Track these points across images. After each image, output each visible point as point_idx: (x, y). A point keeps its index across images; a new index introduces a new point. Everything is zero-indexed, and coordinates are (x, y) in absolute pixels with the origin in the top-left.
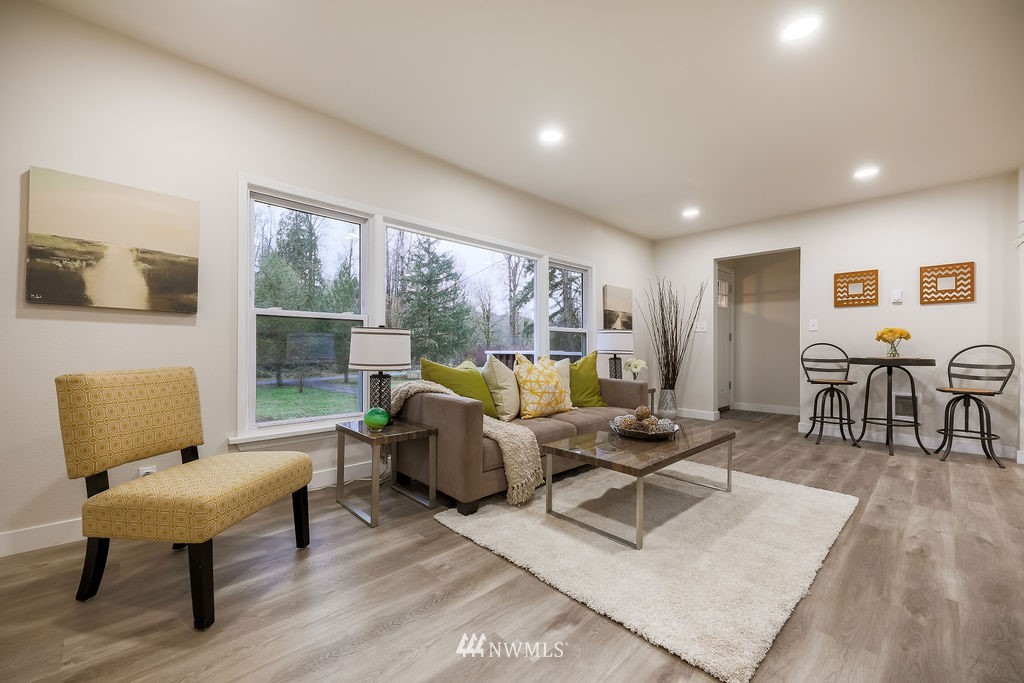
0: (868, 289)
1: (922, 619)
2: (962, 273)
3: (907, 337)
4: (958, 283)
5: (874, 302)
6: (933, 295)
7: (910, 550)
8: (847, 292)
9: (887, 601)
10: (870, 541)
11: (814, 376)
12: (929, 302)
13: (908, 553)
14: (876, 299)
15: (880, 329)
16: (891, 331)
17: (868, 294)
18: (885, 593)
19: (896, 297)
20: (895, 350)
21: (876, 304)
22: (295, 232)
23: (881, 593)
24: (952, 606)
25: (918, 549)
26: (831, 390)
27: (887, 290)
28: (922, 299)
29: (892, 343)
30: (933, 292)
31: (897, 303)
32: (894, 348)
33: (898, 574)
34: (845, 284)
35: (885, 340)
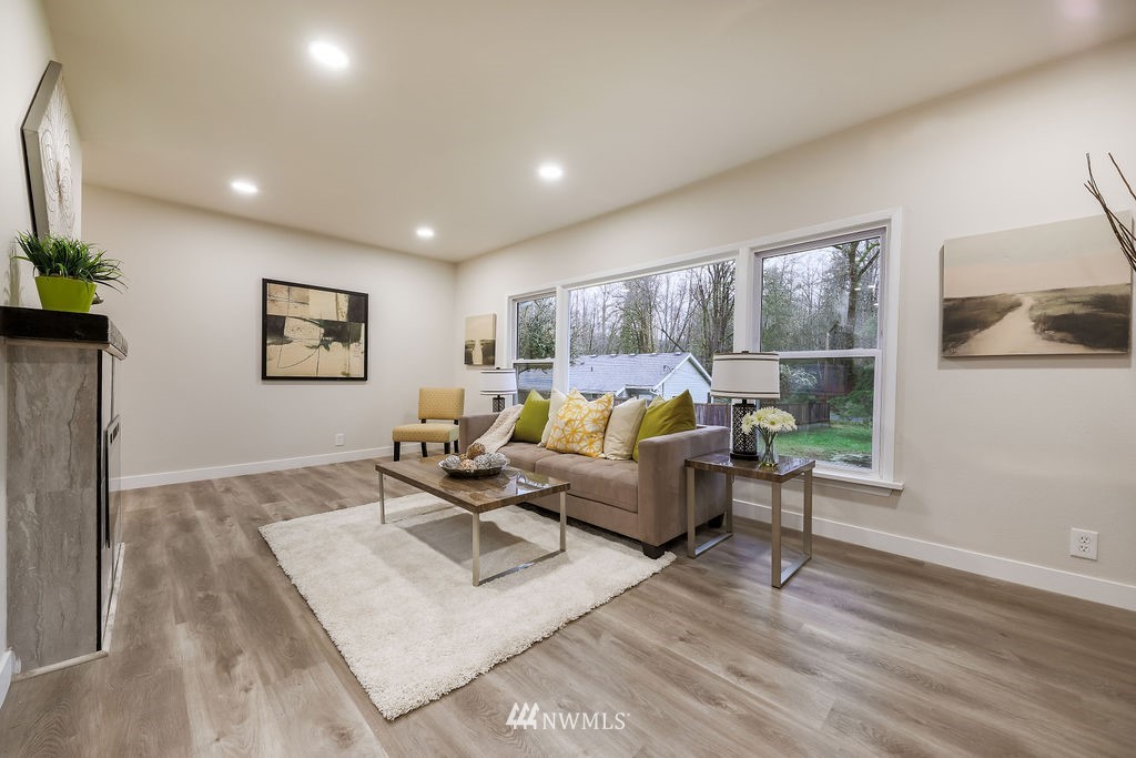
1: (201, 595)
7: (240, 658)
9: (230, 592)
10: (287, 641)
13: (240, 652)
18: (235, 596)
23: (237, 594)
24: (180, 619)
25: (234, 666)
33: (235, 619)
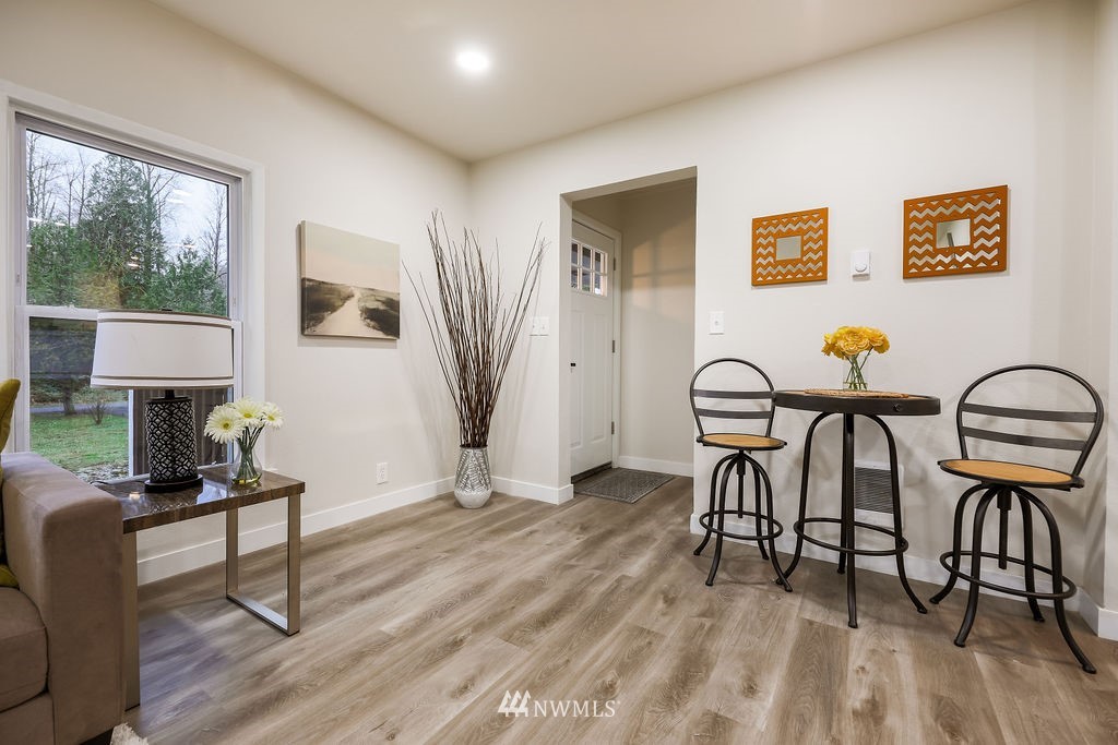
0: (810, 249)
2: (983, 210)
3: (882, 347)
4: (976, 233)
5: (819, 276)
6: (927, 258)
8: (774, 256)
11: (711, 425)
12: (920, 275)
14: (824, 269)
15: (831, 330)
16: (853, 333)
17: (810, 260)
19: (859, 262)
20: (860, 376)
21: (824, 279)
22: (120, 192)
26: (739, 459)
27: (845, 251)
28: (906, 267)
29: (854, 361)
30: (927, 253)
31: (861, 276)
32: (856, 370)
34: (771, 239)
35: (841, 354)
